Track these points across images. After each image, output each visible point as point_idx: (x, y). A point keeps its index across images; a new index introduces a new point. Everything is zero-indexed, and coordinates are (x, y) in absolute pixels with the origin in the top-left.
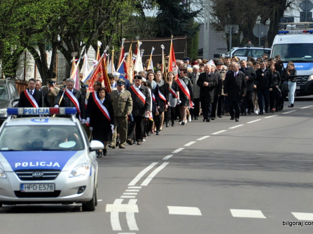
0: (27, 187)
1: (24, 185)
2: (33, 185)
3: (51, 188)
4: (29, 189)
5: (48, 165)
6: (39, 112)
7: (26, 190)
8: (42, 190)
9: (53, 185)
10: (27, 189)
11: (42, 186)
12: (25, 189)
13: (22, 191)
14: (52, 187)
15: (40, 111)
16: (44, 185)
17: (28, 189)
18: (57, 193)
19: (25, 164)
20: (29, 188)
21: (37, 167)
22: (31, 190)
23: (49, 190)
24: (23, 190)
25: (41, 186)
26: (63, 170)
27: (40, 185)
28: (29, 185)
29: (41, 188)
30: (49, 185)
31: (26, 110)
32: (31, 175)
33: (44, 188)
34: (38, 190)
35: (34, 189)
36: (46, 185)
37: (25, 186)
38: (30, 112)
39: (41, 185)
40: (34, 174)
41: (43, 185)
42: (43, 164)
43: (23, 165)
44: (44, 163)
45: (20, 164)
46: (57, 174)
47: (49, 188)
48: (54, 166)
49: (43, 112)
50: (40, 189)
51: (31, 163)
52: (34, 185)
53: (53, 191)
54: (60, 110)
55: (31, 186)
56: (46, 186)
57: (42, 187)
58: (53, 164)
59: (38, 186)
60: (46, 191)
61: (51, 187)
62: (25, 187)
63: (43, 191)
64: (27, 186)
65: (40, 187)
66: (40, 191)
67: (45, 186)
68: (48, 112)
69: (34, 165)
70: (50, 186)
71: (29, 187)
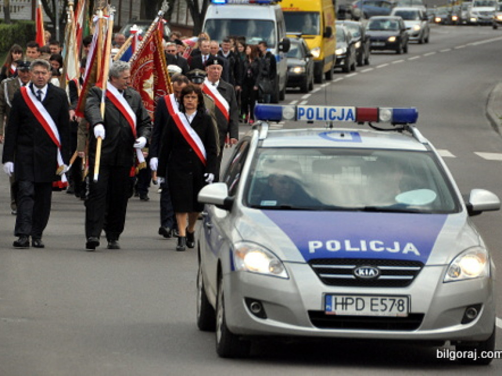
0: (339, 304)
1: (333, 297)
2: (354, 298)
3: (401, 308)
4: (346, 309)
5: (389, 250)
6: (332, 116)
7: (339, 311)
8: (377, 310)
9: (405, 300)
10: (339, 307)
11: (378, 302)
12: (336, 308)
13: (327, 313)
14: (402, 305)
15: (333, 114)
16: (382, 300)
17: (343, 308)
18: (414, 320)
19: (333, 246)
20: (344, 304)
21: (364, 252)
22: (351, 311)
23: (395, 312)
24: (331, 310)
25: (374, 302)
26: (428, 263)
27: (372, 300)
28: (345, 297)
29: (374, 308)
30: (394, 300)
31: (302, 112)
32: (350, 272)
33: (383, 307)
34: (367, 312)
35: (357, 309)
36: (388, 298)
37: (336, 299)
38: (310, 116)
39: (377, 299)
40: (358, 272)
41: (380, 298)
42: (377, 246)
43: (329, 247)
44: (381, 243)
45: (320, 245)
46: (415, 274)
47: (395, 308)
48: (405, 251)
49: (340, 116)
50: (372, 310)
51: (347, 243)
52: (357, 299)
53: (404, 314)
54: (381, 112)
55: (349, 301)
56: (389, 303)
57: (377, 305)
58: (402, 247)
59: (367, 300)
60: (387, 314)
61: (399, 305)
62: (336, 304)
63: (380, 314)
64: (339, 300)
65: (372, 305)
66: (373, 314)
67: (384, 301)
68: (352, 117)
69: (357, 249)
70: (396, 302)
71: (346, 304)
